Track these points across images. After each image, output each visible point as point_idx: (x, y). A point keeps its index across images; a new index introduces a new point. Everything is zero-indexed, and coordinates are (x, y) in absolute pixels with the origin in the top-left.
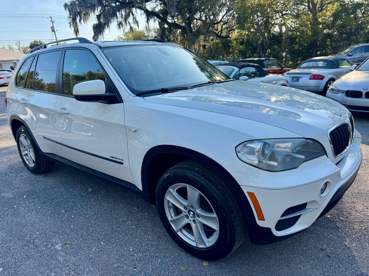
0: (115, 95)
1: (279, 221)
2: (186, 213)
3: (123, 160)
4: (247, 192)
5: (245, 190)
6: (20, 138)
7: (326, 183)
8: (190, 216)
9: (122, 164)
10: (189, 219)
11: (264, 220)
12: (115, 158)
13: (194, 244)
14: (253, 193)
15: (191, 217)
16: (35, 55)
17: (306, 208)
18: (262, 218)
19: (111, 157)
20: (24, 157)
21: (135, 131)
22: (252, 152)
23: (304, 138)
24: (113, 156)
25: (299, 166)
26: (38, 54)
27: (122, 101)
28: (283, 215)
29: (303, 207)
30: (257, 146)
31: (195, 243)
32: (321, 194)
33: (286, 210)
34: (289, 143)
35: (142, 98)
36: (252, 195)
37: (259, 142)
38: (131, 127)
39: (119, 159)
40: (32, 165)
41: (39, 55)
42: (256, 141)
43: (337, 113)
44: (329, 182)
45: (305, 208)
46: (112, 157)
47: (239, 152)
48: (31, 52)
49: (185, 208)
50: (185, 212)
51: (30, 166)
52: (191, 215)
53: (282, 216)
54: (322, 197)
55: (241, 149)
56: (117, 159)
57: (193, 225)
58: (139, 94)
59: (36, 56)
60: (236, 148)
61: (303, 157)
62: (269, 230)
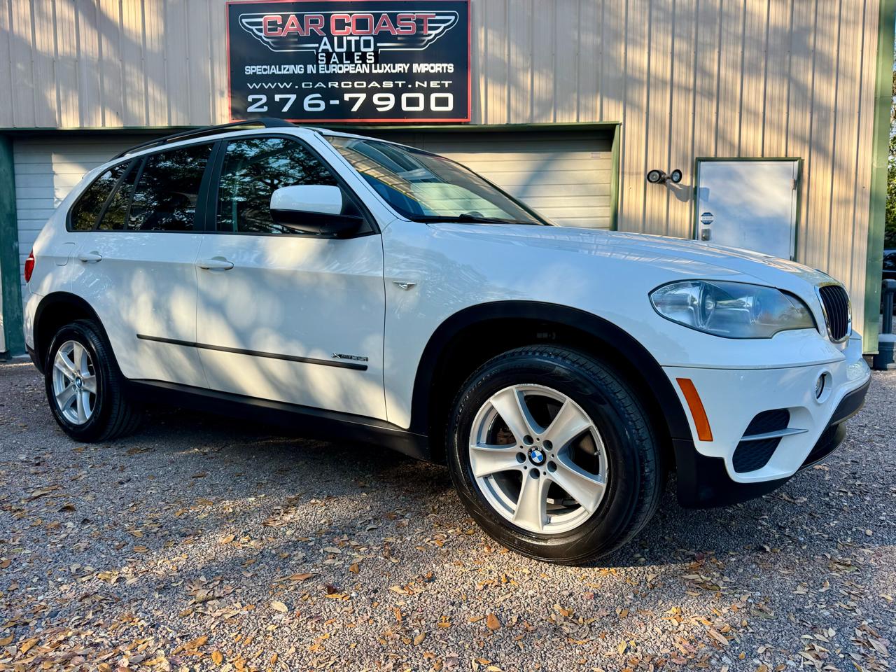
1: (740, 442)
3: (366, 360)
4: (678, 379)
5: (672, 376)
7: (823, 376)
9: (364, 368)
11: (712, 441)
12: (347, 357)
14: (689, 380)
17: (788, 427)
18: (706, 435)
19: (336, 356)
21: (410, 287)
23: (775, 288)
25: (773, 336)
27: (378, 231)
32: (818, 398)
35: (425, 224)
36: (686, 384)
38: (399, 279)
39: (358, 358)
42: (689, 283)
44: (829, 376)
46: (340, 356)
47: (657, 302)
53: (746, 433)
54: (819, 404)
56: (351, 358)
60: (650, 294)
62: (719, 462)
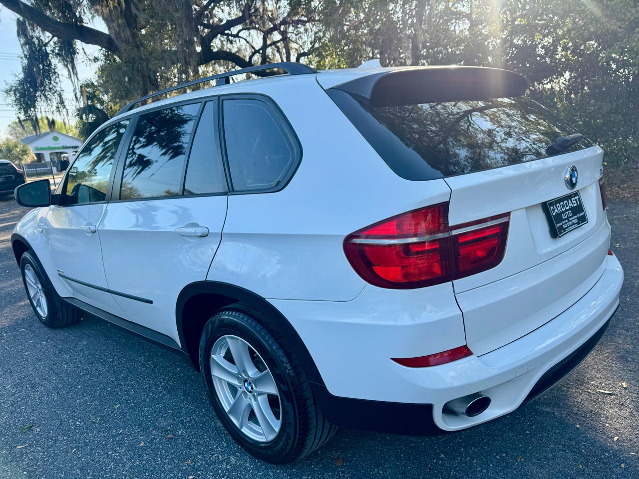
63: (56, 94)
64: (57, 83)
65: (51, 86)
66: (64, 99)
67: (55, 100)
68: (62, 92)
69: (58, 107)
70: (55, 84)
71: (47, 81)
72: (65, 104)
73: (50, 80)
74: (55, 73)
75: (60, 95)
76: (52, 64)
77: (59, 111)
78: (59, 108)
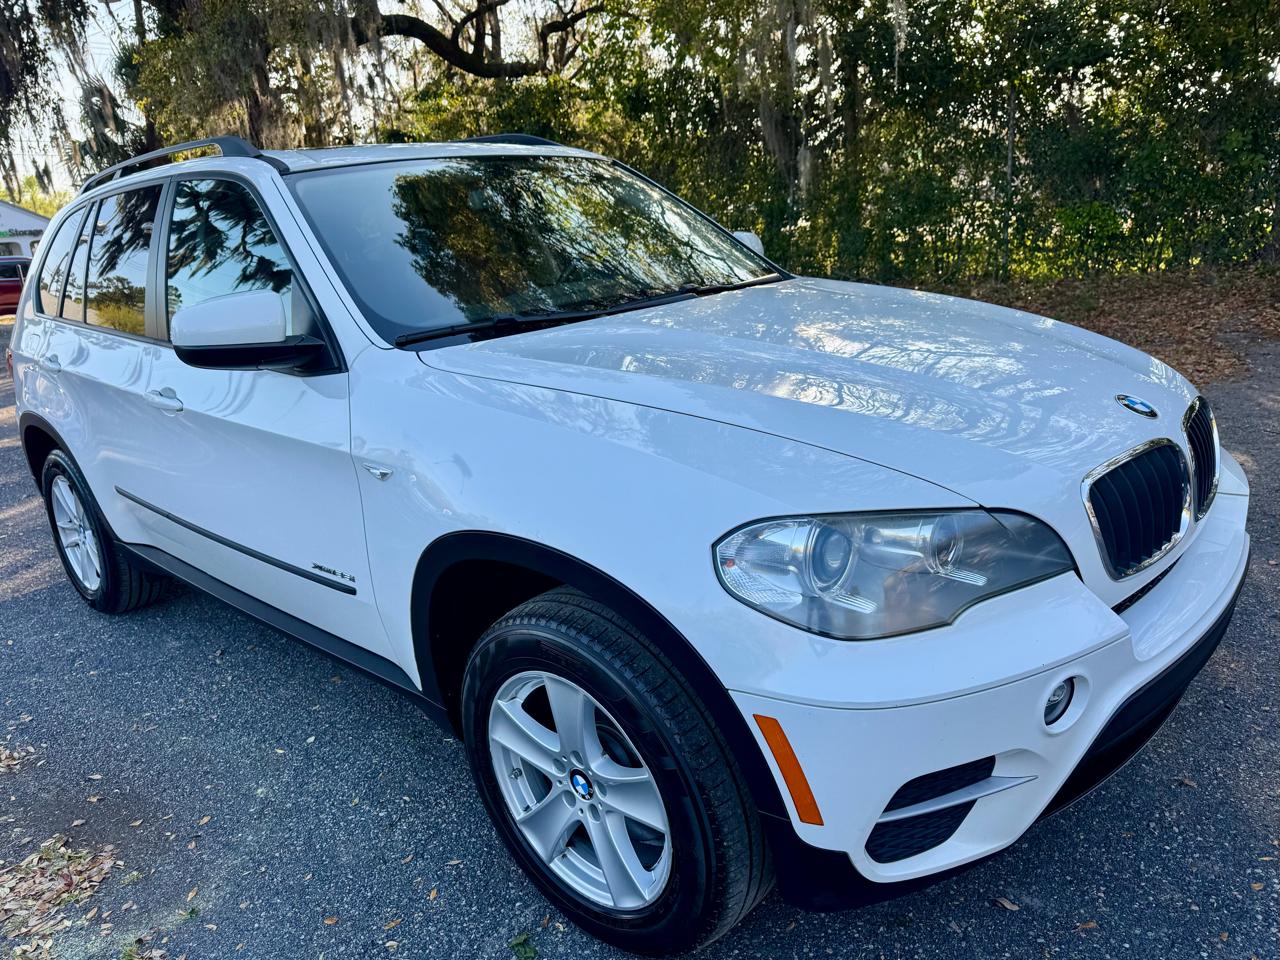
0: (323, 343)
1: (879, 827)
2: (565, 782)
3: (352, 579)
4: (755, 716)
5: (748, 710)
6: (55, 490)
7: (1070, 681)
8: (577, 792)
9: (353, 592)
10: (579, 805)
11: (822, 824)
12: (329, 571)
13: (604, 899)
14: (776, 721)
15: (583, 797)
16: (93, 200)
17: (993, 774)
18: (812, 815)
19: (316, 567)
20: (69, 552)
21: (384, 475)
22: (775, 563)
23: (981, 507)
24: (321, 565)
25: (956, 618)
26: (98, 199)
27: (343, 367)
28: (895, 804)
29: (979, 771)
30: (797, 541)
31: (609, 895)
32: (1048, 723)
33: (905, 785)
34: (925, 527)
35: (414, 353)
36: (770, 725)
37: (800, 524)
38: (372, 462)
39: (343, 576)
40: (93, 584)
41: (102, 201)
42: (789, 522)
43: (1136, 407)
44: (1083, 679)
45: (989, 775)
46: (321, 568)
47: (726, 561)
48: (86, 190)
49: (558, 763)
50: (560, 782)
51: (87, 585)
52: (579, 788)
53: (890, 808)
54: (1050, 735)
55: (740, 551)
56: (334, 573)
57: (591, 825)
58: (403, 340)
59: (93, 204)
60: (714, 546)
61: (980, 580)
62: (842, 859)
63: (48, 109)
64: (49, 84)
65: (38, 90)
66: (65, 118)
67: (47, 121)
68: (60, 103)
69: (54, 138)
70: (45, 86)
71: (28, 79)
72: (69, 130)
73: (35, 75)
74: (46, 60)
75: (57, 111)
76: (40, 40)
77: (58, 145)
78: (57, 139)
